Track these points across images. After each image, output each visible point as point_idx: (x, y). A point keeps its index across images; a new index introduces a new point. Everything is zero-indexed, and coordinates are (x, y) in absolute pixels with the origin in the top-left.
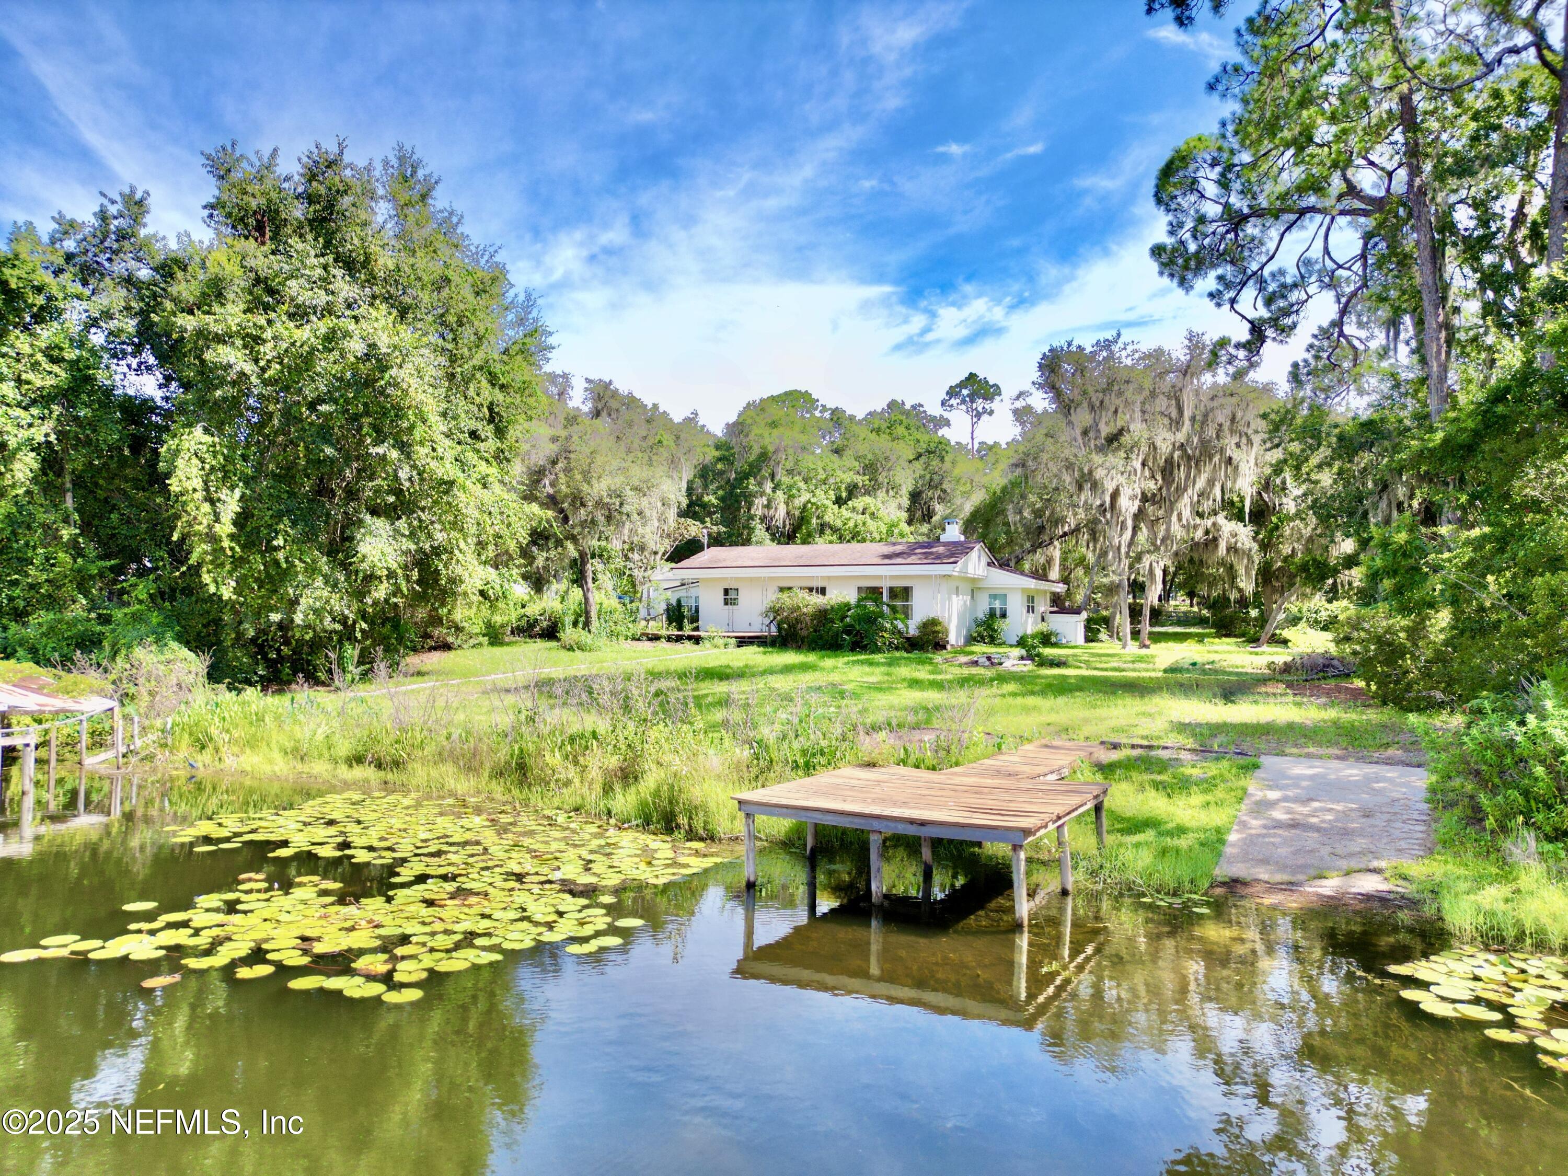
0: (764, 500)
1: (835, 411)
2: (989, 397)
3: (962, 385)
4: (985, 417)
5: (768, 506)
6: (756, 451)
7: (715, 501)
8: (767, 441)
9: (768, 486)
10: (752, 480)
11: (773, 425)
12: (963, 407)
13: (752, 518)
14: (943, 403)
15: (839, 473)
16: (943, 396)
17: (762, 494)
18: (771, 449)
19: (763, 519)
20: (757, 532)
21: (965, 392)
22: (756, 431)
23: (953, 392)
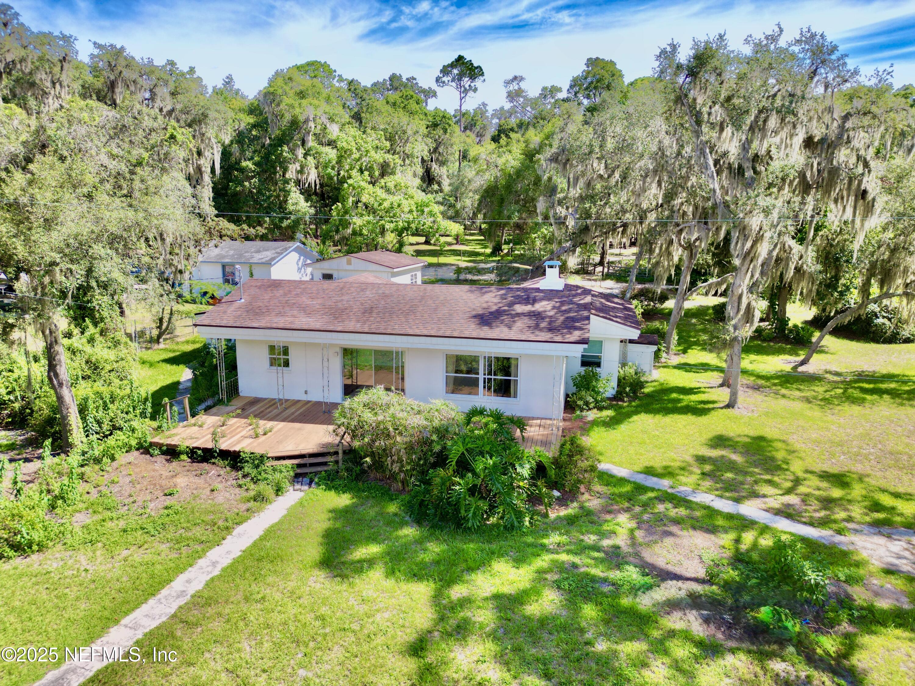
0: (297, 166)
1: (351, 83)
2: (473, 77)
3: (452, 65)
4: (471, 94)
5: (301, 172)
6: (288, 117)
7: (253, 167)
8: (297, 111)
9: (300, 152)
10: (285, 148)
11: (302, 95)
12: (454, 84)
13: (287, 182)
14: (438, 80)
15: (372, 153)
16: (438, 73)
17: (296, 160)
18: (301, 118)
19: (298, 182)
20: (292, 195)
21: (455, 71)
22: (287, 100)
23: (445, 70)
